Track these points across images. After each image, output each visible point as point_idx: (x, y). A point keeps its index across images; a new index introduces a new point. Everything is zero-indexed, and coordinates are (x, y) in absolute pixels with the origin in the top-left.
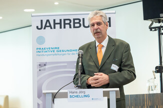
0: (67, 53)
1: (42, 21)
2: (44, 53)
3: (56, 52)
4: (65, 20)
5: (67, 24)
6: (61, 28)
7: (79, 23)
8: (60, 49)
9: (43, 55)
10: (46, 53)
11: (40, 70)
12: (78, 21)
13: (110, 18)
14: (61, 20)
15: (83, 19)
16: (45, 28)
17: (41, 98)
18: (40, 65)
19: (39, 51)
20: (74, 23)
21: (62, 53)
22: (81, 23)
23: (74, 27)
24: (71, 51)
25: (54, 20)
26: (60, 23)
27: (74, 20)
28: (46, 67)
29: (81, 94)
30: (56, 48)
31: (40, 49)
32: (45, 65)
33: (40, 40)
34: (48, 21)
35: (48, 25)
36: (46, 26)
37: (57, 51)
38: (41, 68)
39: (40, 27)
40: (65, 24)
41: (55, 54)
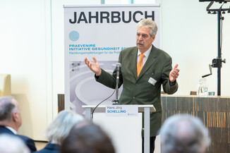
0: (103, 51)
1: (75, 13)
2: (78, 51)
3: (91, 51)
4: (102, 13)
5: (105, 18)
6: (97, 22)
8: (96, 46)
9: (77, 53)
10: (80, 51)
11: (73, 70)
12: (116, 15)
13: (153, 12)
14: (97, 13)
15: (123, 13)
16: (79, 22)
17: (74, 102)
18: (73, 64)
19: (72, 48)
20: (113, 17)
21: (98, 51)
22: (121, 17)
23: (113, 22)
24: (108, 49)
25: (90, 13)
26: (97, 17)
27: (113, 13)
28: (80, 67)
29: (118, 110)
30: (91, 45)
31: (73, 46)
32: (79, 64)
34: (82, 13)
35: (82, 18)
36: (80, 20)
37: (93, 49)
38: (74, 68)
39: (73, 20)
40: (102, 18)
41: (91, 53)
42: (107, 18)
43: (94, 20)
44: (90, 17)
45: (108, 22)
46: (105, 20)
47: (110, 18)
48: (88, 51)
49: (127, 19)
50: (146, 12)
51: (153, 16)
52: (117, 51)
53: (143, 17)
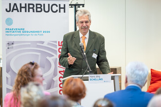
0: (31, 33)
1: (10, 4)
2: (12, 34)
3: (22, 33)
4: (29, 4)
5: (31, 8)
6: (26, 11)
7: (40, 8)
8: (25, 30)
9: (11, 35)
10: (14, 33)
11: (8, 48)
12: (39, 6)
13: (65, 5)
14: (26, 4)
15: (44, 5)
16: (12, 11)
17: (10, 72)
18: (8, 44)
19: (8, 31)
20: (37, 8)
21: (26, 33)
22: (42, 8)
23: (37, 11)
24: (34, 32)
25: (21, 4)
26: (25, 7)
28: (14, 45)
30: (22, 29)
31: (8, 29)
32: (13, 44)
33: (9, 21)
34: (15, 4)
35: (15, 8)
36: (13, 9)
37: (23, 32)
39: (8, 10)
40: (29, 8)
41: (21, 35)
42: (33, 8)
43: (23, 10)
44: (21, 7)
45: (34, 11)
46: (31, 10)
47: (35, 8)
48: (19, 33)
49: (47, 10)
50: (60, 5)
51: (64, 8)
52: (40, 33)
53: (58, 8)
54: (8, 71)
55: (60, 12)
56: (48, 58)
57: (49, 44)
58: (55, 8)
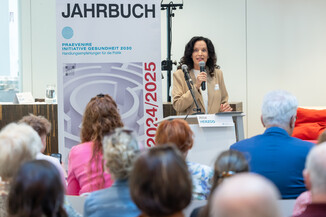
42: (104, 11)
43: (89, 13)
44: (86, 10)
45: (106, 16)
46: (102, 14)
47: (107, 11)
48: (83, 51)
49: (126, 13)
50: (146, 6)
51: (153, 11)
52: (116, 51)
53: (143, 11)
54: (66, 111)
55: (146, 16)
56: (129, 89)
57: (130, 67)
58: (139, 11)
